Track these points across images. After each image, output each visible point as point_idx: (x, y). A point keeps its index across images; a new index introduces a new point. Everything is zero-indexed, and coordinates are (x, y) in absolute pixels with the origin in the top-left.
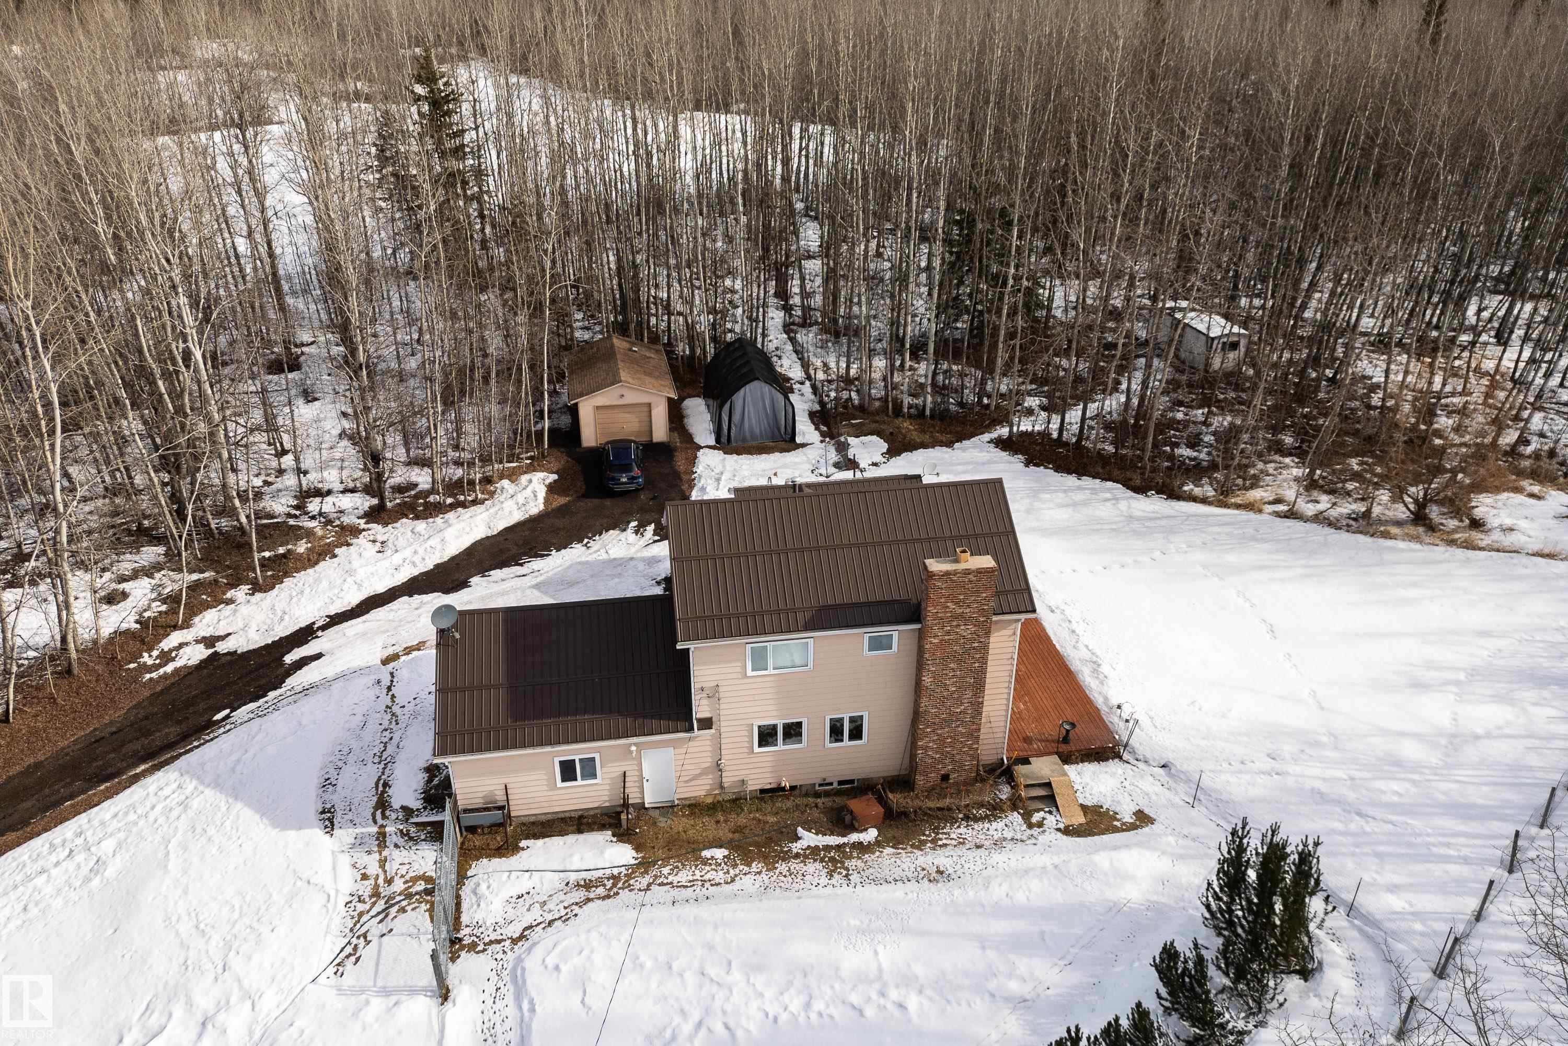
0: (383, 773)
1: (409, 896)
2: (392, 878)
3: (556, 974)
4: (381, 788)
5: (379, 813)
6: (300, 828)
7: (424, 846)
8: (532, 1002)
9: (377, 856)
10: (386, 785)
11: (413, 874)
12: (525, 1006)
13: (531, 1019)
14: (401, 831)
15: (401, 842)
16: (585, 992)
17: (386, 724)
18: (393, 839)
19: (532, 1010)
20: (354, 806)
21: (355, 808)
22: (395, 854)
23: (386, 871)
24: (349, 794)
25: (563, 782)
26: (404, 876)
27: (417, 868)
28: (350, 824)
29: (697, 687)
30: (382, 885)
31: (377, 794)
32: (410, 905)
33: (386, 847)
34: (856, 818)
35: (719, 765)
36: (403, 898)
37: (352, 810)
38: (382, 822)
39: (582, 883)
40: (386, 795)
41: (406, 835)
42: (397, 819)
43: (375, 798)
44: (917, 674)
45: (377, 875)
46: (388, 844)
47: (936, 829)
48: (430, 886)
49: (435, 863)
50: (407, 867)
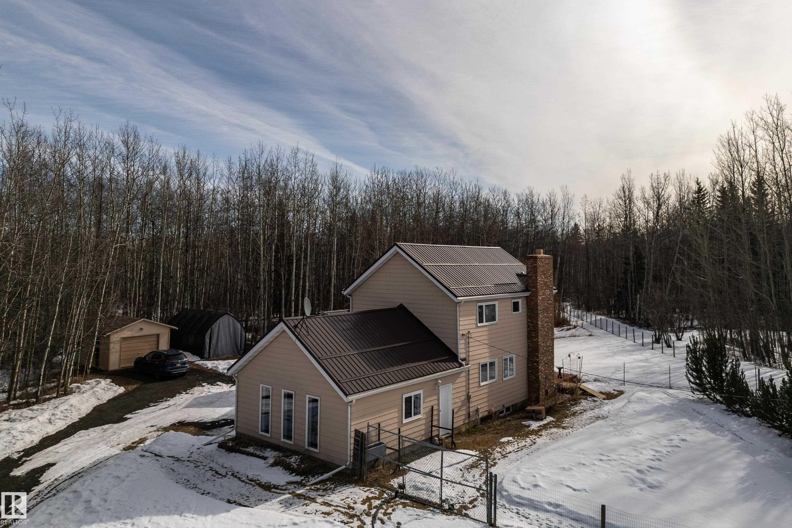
0: (239, 478)
1: (378, 508)
2: (348, 506)
3: (539, 488)
4: (253, 483)
5: (273, 490)
7: (339, 489)
8: (550, 504)
9: (314, 504)
10: (252, 480)
11: (361, 500)
12: (550, 508)
13: (565, 509)
14: (311, 489)
15: (320, 492)
16: (568, 486)
17: (192, 465)
18: (312, 494)
19: (557, 506)
20: (247, 495)
21: (249, 496)
22: (327, 499)
23: (337, 506)
24: (230, 492)
25: (405, 418)
26: (355, 503)
27: (357, 497)
28: (261, 502)
29: (461, 334)
30: (349, 511)
31: (254, 485)
32: (386, 510)
33: (313, 499)
34: (539, 412)
35: (468, 397)
36: (375, 510)
37: (248, 497)
38: (287, 492)
39: (468, 467)
40: (263, 483)
41: (318, 490)
42: (295, 487)
43: (257, 487)
44: (528, 326)
45: (334, 509)
46: (312, 497)
47: (568, 410)
48: (383, 500)
49: (365, 492)
50: (349, 499)
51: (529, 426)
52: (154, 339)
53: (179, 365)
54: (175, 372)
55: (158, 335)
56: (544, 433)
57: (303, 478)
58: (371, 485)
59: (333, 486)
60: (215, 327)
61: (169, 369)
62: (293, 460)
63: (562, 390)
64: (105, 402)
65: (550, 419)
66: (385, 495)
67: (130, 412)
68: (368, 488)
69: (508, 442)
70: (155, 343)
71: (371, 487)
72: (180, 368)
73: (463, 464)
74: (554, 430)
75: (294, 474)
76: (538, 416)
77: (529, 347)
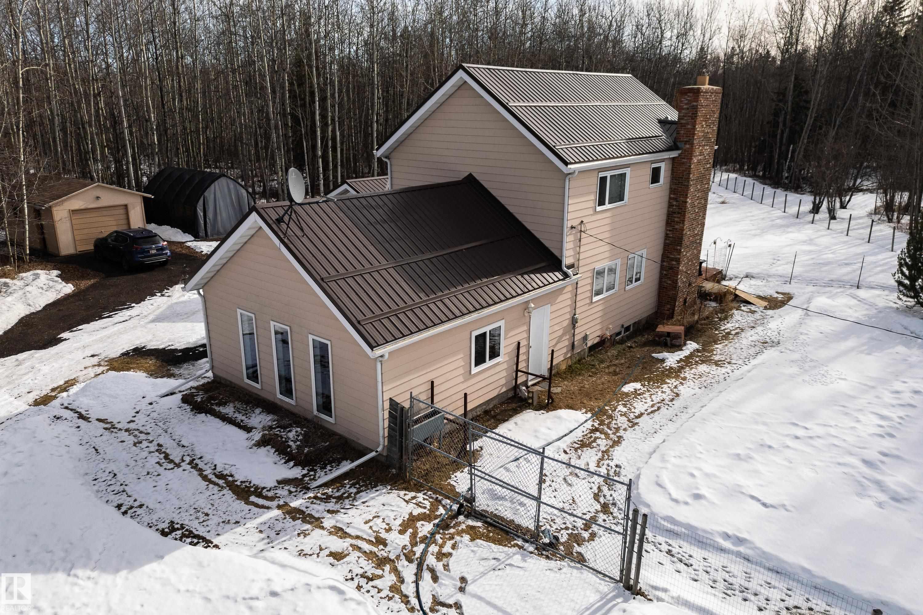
0: (201, 470)
1: (428, 540)
2: (377, 538)
3: (703, 502)
4: (221, 482)
5: (253, 499)
6: (162, 557)
7: (364, 496)
8: (727, 536)
9: (318, 531)
10: (221, 476)
11: (399, 521)
12: (727, 544)
13: (755, 548)
14: (316, 498)
15: (331, 506)
16: (753, 497)
17: (131, 439)
18: (317, 509)
19: (740, 541)
20: (206, 511)
21: (210, 512)
22: (342, 519)
23: (358, 537)
24: (178, 504)
25: (477, 364)
26: (389, 530)
27: (392, 515)
28: (227, 526)
29: (569, 226)
30: (375, 549)
31: (222, 487)
32: (441, 546)
33: (318, 519)
34: (677, 336)
35: (574, 322)
36: (423, 546)
37: (207, 515)
38: (275, 503)
39: (577, 446)
40: (238, 483)
41: (327, 498)
42: (290, 492)
43: (226, 491)
44: (670, 205)
45: (351, 545)
46: (317, 515)
47: (716, 330)
48: (437, 521)
49: (407, 502)
50: (379, 521)
51: (663, 361)
52: (122, 211)
53: (154, 252)
54: (148, 261)
55: (126, 206)
56: (688, 373)
57: (305, 472)
58: (418, 488)
59: (353, 490)
60: (209, 194)
61: (139, 257)
62: (291, 435)
63: (704, 296)
64: (40, 309)
65: (692, 346)
66: (441, 511)
67: (70, 328)
68: (413, 494)
69: (636, 394)
70: (124, 217)
71: (419, 491)
72: (155, 255)
73: (568, 440)
74: (703, 368)
75: (292, 463)
76: (674, 342)
77: (667, 237)
